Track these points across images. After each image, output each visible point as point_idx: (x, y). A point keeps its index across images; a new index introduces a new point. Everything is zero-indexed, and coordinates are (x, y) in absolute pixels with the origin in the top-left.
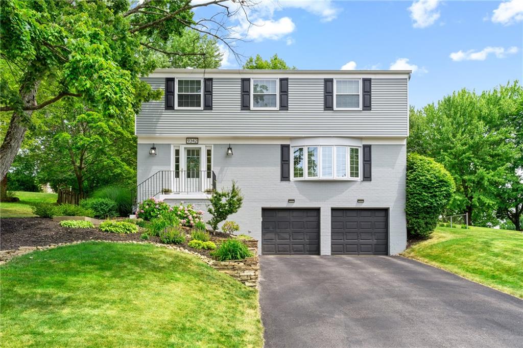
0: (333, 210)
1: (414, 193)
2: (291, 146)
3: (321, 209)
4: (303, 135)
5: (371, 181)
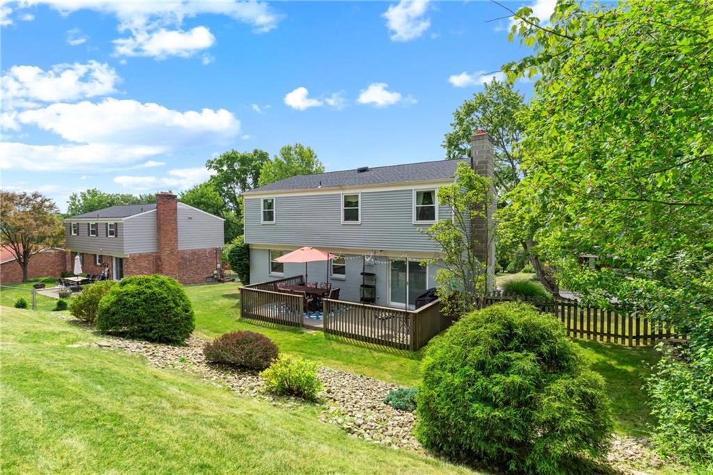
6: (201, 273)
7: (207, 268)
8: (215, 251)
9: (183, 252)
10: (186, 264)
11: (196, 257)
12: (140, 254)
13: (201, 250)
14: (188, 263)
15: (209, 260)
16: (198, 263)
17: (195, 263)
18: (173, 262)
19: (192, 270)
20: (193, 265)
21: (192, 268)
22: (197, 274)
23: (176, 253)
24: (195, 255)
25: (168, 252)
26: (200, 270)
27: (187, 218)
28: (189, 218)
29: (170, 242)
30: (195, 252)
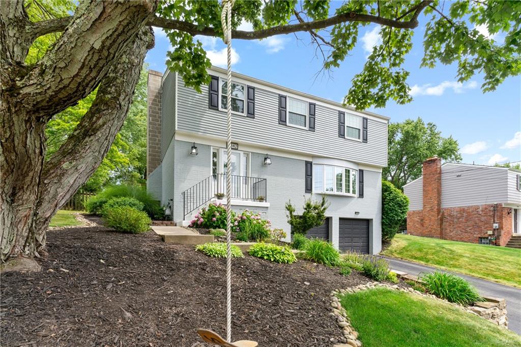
1: (393, 210)
2: (313, 163)
3: (333, 218)
4: (325, 156)
5: (363, 197)
6: (472, 231)
7: (479, 227)
8: (492, 209)
9: (450, 210)
10: (453, 221)
11: (465, 214)
12: (414, 211)
13: (472, 207)
14: (456, 220)
15: (483, 219)
16: (467, 220)
17: (464, 221)
18: (433, 218)
19: (460, 227)
20: (461, 222)
21: (460, 225)
22: (467, 233)
23: (435, 210)
24: (464, 212)
25: (428, 209)
26: (470, 228)
27: (456, 176)
28: (458, 176)
29: (430, 201)
30: (464, 209)
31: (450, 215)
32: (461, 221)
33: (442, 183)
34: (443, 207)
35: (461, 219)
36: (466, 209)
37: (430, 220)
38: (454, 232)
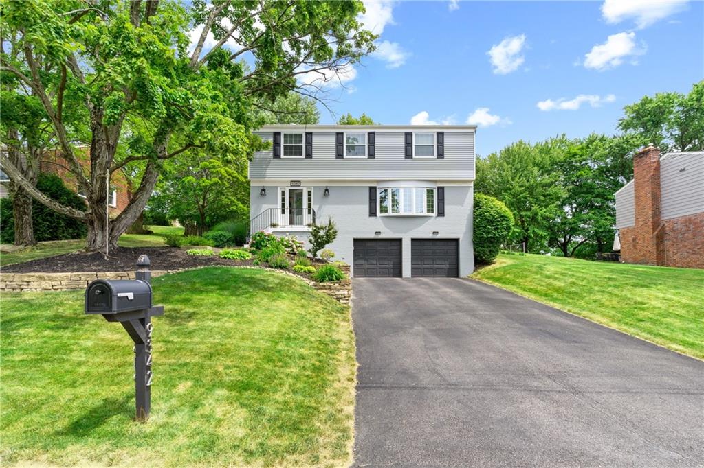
0: (413, 240)
1: (480, 227)
2: (377, 187)
3: (403, 240)
4: (388, 179)
5: (444, 216)
10: (676, 238)
11: (692, 227)
13: (700, 214)
14: (680, 236)
16: (695, 235)
17: (690, 236)
18: (647, 236)
19: (686, 246)
20: (688, 239)
21: (686, 244)
22: (694, 254)
23: (650, 223)
24: (690, 224)
25: (642, 223)
26: (699, 247)
27: (678, 171)
28: (681, 171)
29: (643, 211)
30: (690, 219)
31: (673, 230)
32: (688, 237)
33: (661, 183)
34: (663, 219)
35: (686, 235)
36: (693, 218)
37: (644, 239)
38: (679, 254)
